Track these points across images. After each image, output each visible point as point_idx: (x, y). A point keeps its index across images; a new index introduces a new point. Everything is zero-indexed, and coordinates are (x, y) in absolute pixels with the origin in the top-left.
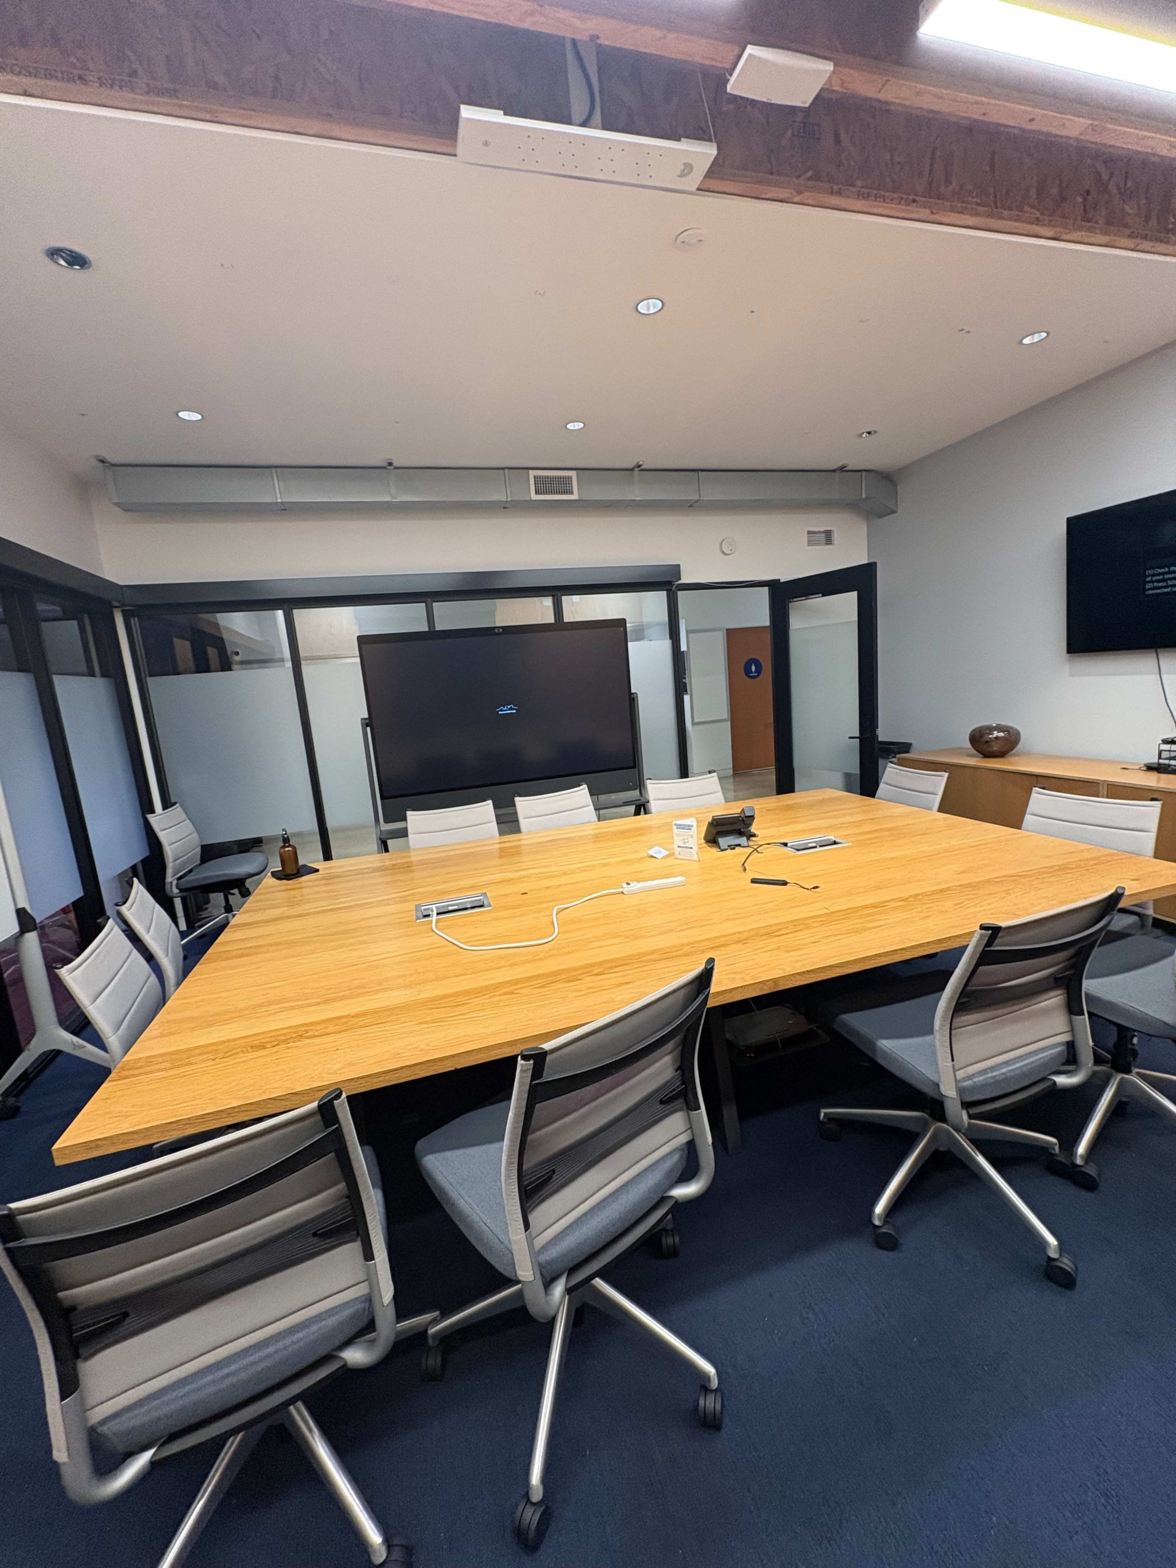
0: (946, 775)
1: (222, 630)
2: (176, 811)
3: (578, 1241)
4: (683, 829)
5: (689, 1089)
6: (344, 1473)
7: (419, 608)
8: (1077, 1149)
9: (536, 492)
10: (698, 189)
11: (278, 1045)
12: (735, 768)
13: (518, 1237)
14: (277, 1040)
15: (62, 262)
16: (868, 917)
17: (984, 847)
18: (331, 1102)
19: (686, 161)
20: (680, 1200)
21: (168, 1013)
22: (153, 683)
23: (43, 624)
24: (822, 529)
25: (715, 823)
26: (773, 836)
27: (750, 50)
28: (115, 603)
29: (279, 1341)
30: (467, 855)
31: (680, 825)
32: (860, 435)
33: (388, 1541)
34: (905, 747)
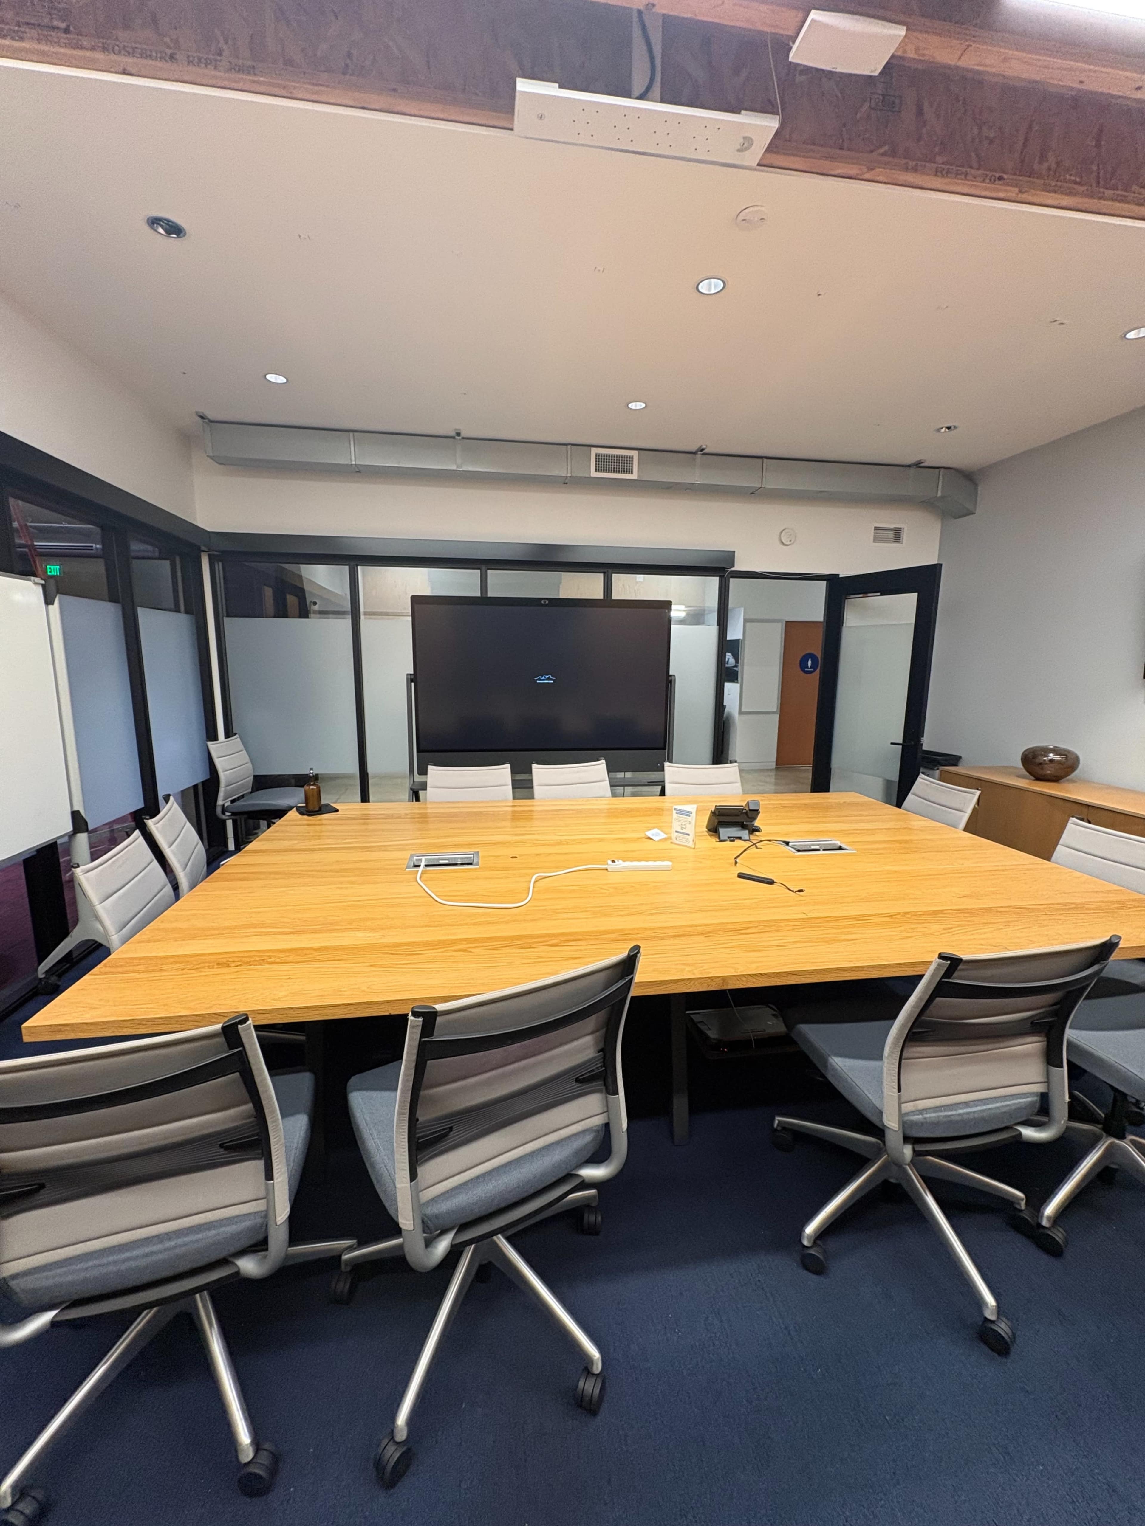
0: (978, 792)
1: (305, 580)
2: (236, 740)
3: (469, 1201)
4: (682, 814)
5: (609, 1072)
6: (231, 1372)
7: (475, 574)
8: (1044, 1209)
9: (596, 469)
10: (758, 165)
11: (240, 965)
12: (778, 762)
13: (403, 1185)
14: (240, 961)
15: (161, 231)
16: (845, 928)
17: (1001, 873)
18: (235, 1025)
19: (746, 135)
20: (587, 1180)
21: (162, 922)
22: (228, 622)
23: (134, 562)
24: (893, 526)
25: (717, 813)
26: (778, 833)
27: (814, 15)
28: (203, 548)
29: (179, 1238)
30: (477, 814)
31: (680, 810)
32: (939, 430)
33: (257, 1443)
34: (954, 760)
